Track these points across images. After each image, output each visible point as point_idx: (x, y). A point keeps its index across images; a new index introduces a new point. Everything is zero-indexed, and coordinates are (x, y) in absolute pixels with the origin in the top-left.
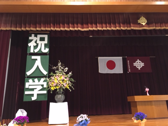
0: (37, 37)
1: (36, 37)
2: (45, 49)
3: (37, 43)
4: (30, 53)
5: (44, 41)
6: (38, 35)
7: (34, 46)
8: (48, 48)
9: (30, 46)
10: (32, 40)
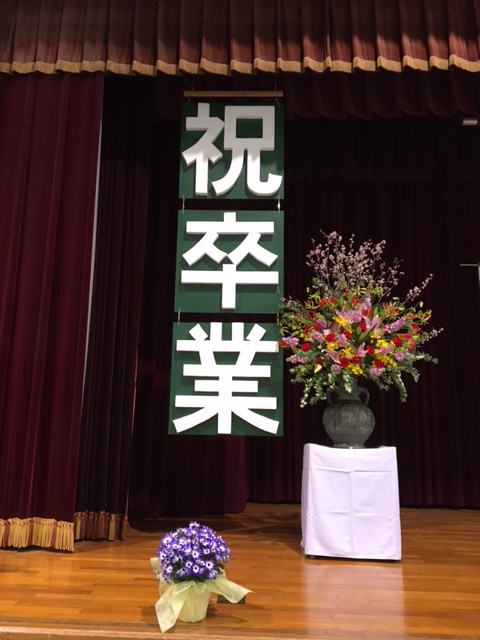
0: (223, 119)
1: (216, 119)
2: (264, 178)
3: (227, 145)
4: (191, 197)
5: (261, 136)
6: (227, 108)
7: (210, 162)
8: (278, 174)
9: (194, 164)
10: (198, 135)
